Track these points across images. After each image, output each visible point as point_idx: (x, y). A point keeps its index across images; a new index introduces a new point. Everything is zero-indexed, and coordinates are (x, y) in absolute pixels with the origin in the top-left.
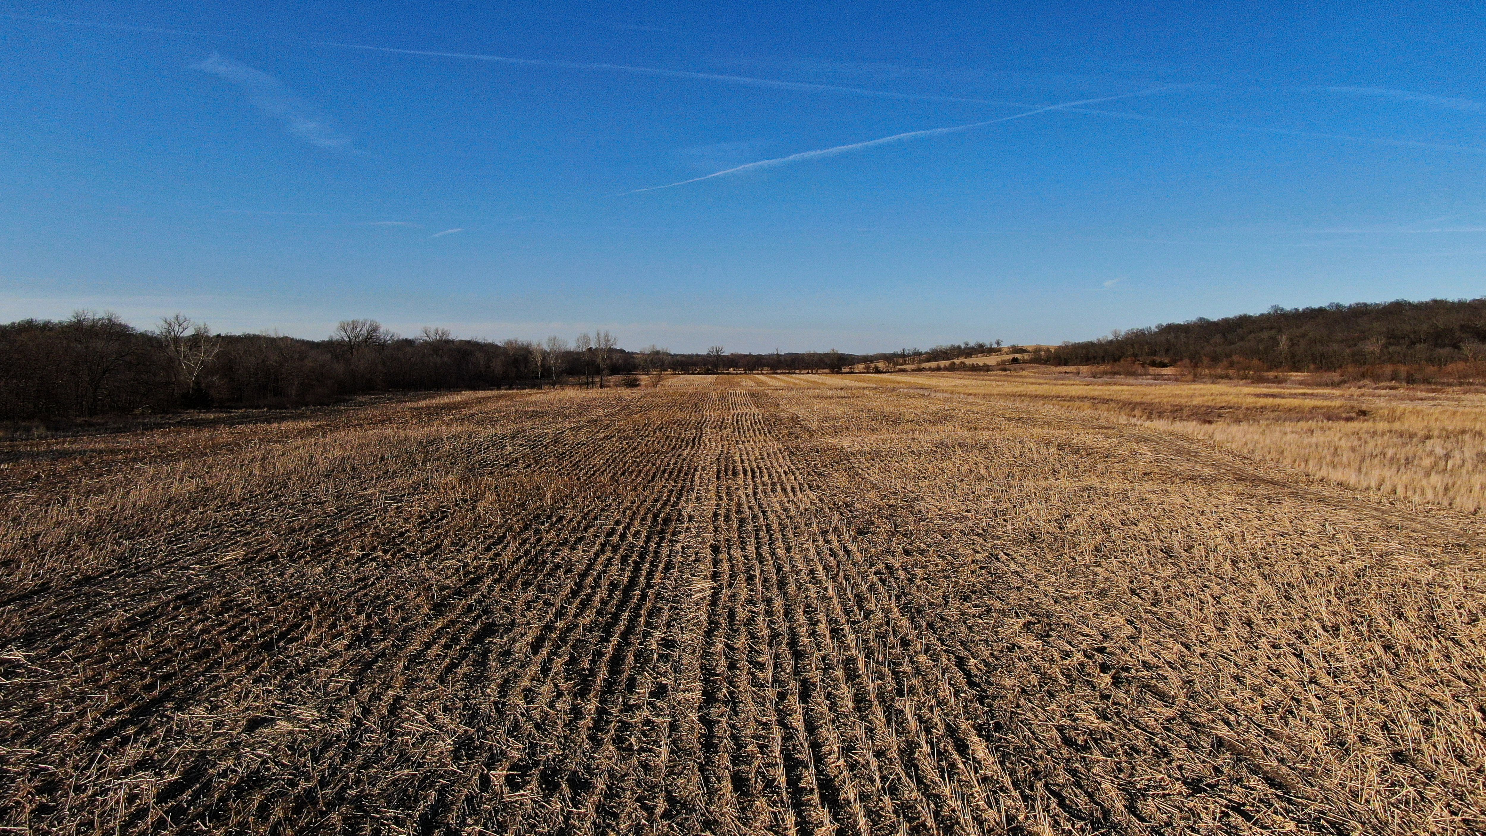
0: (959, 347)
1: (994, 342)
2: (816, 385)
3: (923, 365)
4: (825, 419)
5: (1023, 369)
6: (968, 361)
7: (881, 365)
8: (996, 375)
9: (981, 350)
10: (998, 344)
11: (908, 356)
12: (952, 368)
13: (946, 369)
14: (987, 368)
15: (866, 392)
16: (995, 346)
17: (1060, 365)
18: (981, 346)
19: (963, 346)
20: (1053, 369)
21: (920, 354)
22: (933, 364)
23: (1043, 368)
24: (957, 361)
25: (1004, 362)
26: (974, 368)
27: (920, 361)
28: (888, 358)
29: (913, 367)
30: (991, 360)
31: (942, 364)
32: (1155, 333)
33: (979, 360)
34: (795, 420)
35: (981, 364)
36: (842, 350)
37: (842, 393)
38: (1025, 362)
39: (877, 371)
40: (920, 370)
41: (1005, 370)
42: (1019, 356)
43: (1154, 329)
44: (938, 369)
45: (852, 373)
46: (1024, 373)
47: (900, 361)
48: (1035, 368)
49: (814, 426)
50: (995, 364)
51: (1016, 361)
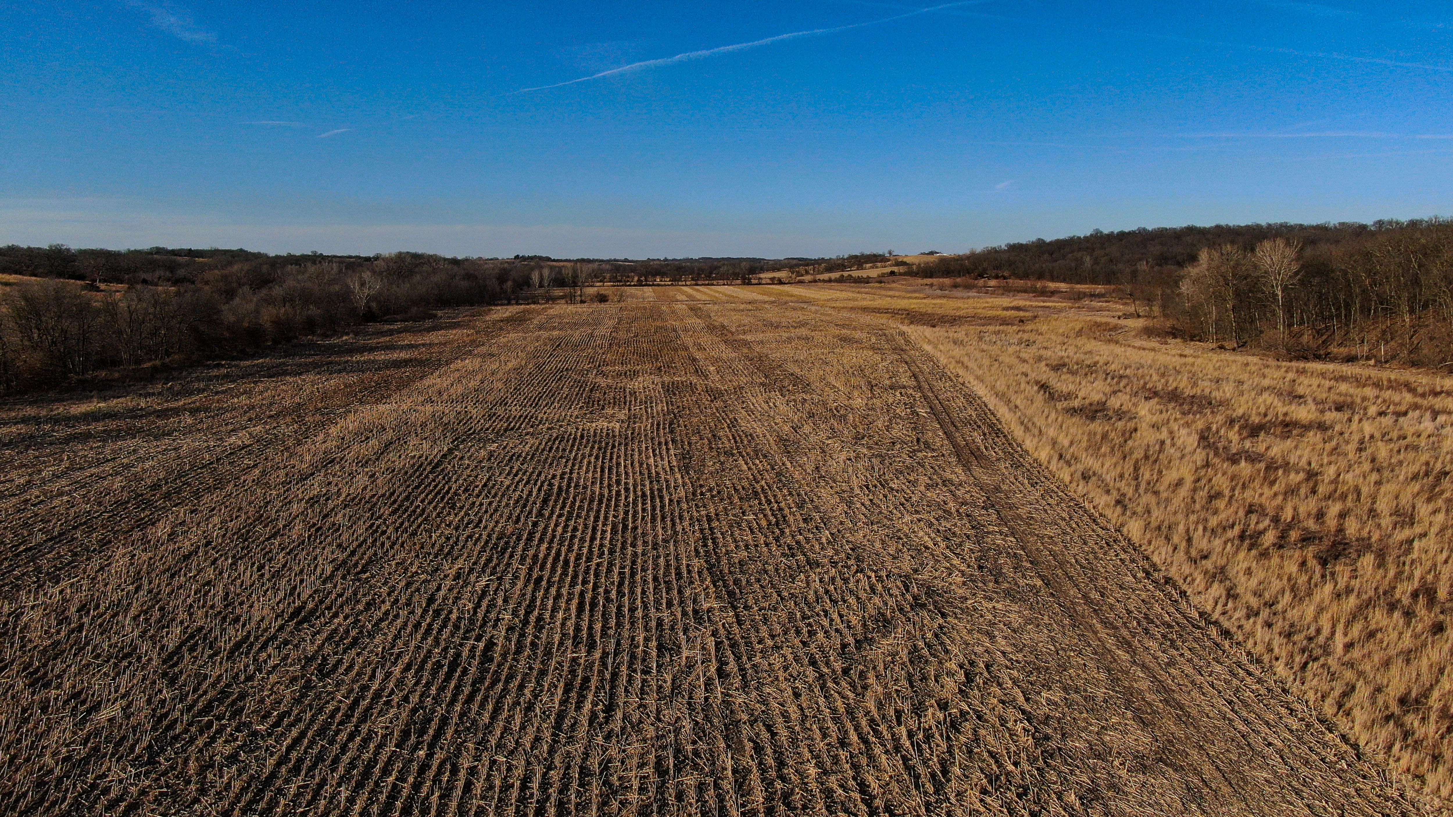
1: (887, 251)
2: (732, 299)
3: (818, 277)
4: (739, 326)
5: (894, 282)
6: (855, 273)
7: (785, 274)
8: (872, 288)
9: (875, 259)
10: (890, 253)
12: (841, 280)
13: (836, 281)
14: (867, 281)
15: (766, 306)
16: (888, 256)
17: (926, 277)
18: (875, 255)
19: (858, 255)
20: (920, 281)
22: (827, 276)
23: (912, 280)
24: (846, 274)
25: (883, 275)
26: (859, 281)
28: (791, 267)
30: (874, 273)
31: (834, 275)
33: (865, 272)
34: (723, 327)
35: (865, 276)
37: (750, 307)
38: (900, 274)
39: (781, 282)
40: (815, 281)
41: (880, 282)
42: (896, 269)
44: (830, 281)
45: (760, 284)
46: (894, 285)
48: (905, 280)
49: (734, 330)
50: (875, 276)
51: (892, 273)
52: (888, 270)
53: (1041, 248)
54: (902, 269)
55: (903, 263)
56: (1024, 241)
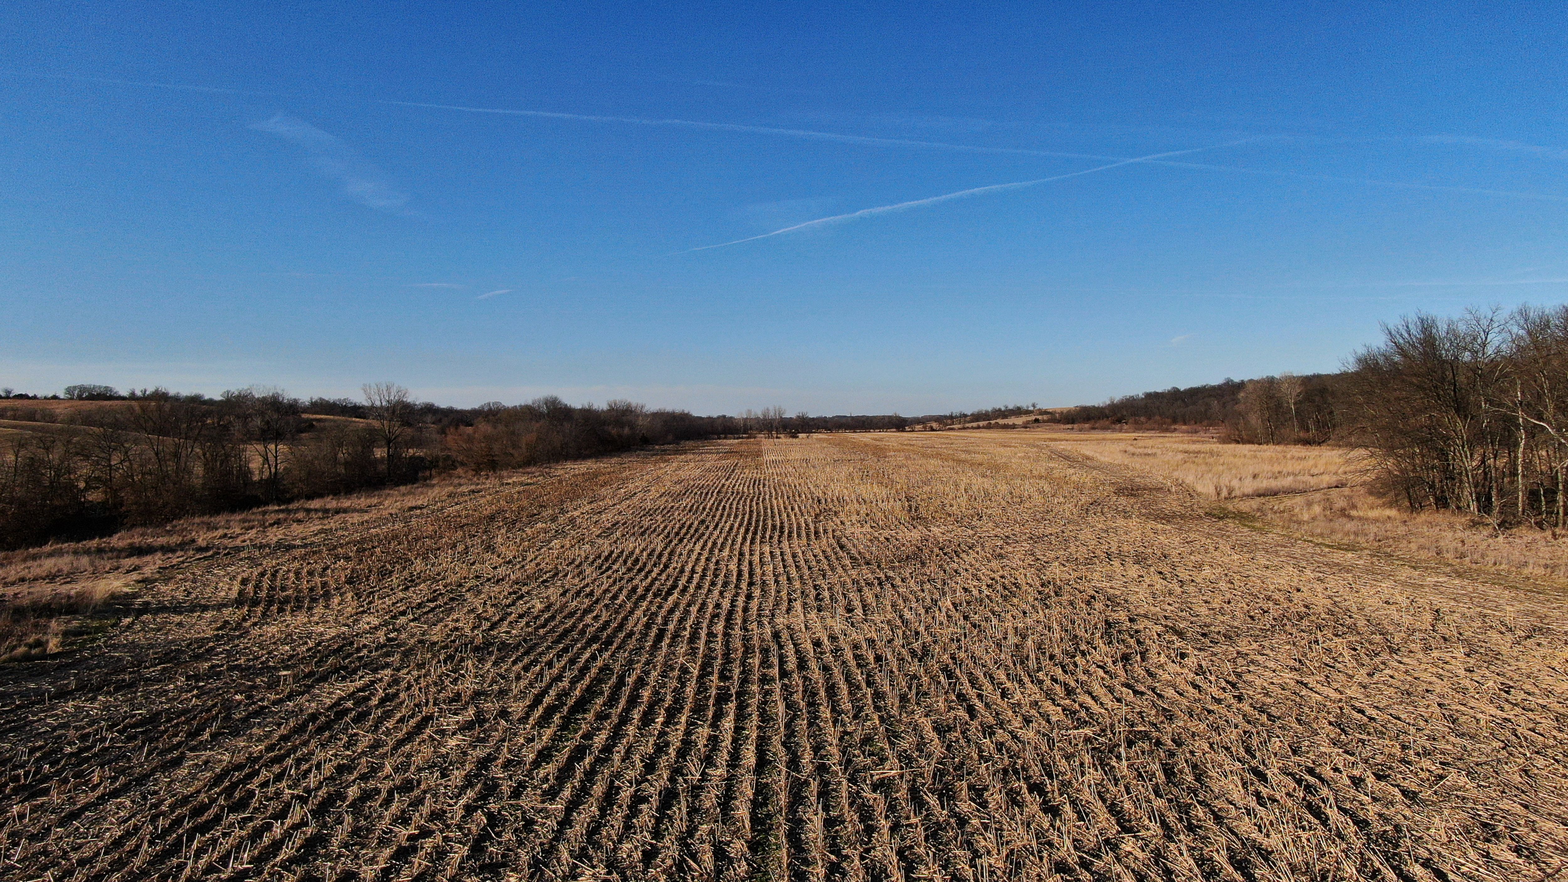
0: (1000, 410)
1: (1030, 405)
3: (967, 425)
5: (1038, 427)
6: (1001, 421)
7: (935, 425)
8: (1019, 431)
9: (1018, 412)
10: (1034, 406)
11: (956, 417)
12: (989, 427)
13: (984, 427)
14: (1014, 427)
16: (1031, 408)
18: (1019, 408)
19: (1003, 409)
20: (1062, 426)
21: (965, 416)
22: (975, 424)
23: (1055, 426)
24: (993, 422)
25: (1028, 422)
26: (1006, 427)
27: (965, 422)
28: (940, 419)
29: (959, 426)
30: (1019, 421)
31: (981, 424)
32: (1142, 399)
33: (1010, 421)
35: (1011, 423)
36: (904, 415)
38: (1044, 421)
39: (932, 430)
40: (964, 428)
41: (1026, 428)
42: (1040, 417)
43: (1141, 395)
44: (979, 427)
45: (914, 432)
46: (1040, 429)
47: (949, 421)
50: (1021, 423)
51: (1037, 421)
52: (1033, 418)
53: (1175, 395)
54: (1045, 417)
55: (1046, 412)
56: (1159, 390)
